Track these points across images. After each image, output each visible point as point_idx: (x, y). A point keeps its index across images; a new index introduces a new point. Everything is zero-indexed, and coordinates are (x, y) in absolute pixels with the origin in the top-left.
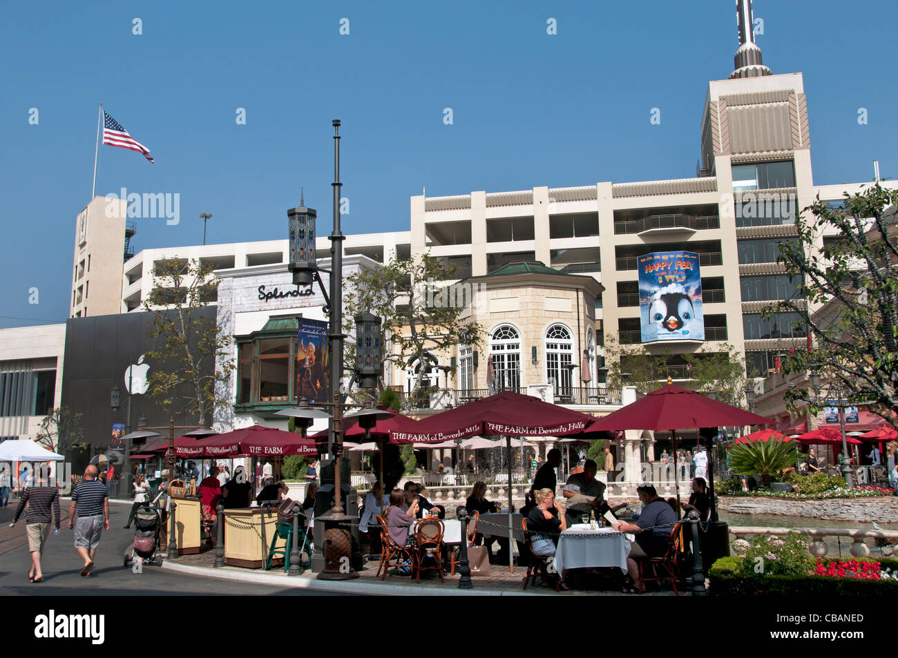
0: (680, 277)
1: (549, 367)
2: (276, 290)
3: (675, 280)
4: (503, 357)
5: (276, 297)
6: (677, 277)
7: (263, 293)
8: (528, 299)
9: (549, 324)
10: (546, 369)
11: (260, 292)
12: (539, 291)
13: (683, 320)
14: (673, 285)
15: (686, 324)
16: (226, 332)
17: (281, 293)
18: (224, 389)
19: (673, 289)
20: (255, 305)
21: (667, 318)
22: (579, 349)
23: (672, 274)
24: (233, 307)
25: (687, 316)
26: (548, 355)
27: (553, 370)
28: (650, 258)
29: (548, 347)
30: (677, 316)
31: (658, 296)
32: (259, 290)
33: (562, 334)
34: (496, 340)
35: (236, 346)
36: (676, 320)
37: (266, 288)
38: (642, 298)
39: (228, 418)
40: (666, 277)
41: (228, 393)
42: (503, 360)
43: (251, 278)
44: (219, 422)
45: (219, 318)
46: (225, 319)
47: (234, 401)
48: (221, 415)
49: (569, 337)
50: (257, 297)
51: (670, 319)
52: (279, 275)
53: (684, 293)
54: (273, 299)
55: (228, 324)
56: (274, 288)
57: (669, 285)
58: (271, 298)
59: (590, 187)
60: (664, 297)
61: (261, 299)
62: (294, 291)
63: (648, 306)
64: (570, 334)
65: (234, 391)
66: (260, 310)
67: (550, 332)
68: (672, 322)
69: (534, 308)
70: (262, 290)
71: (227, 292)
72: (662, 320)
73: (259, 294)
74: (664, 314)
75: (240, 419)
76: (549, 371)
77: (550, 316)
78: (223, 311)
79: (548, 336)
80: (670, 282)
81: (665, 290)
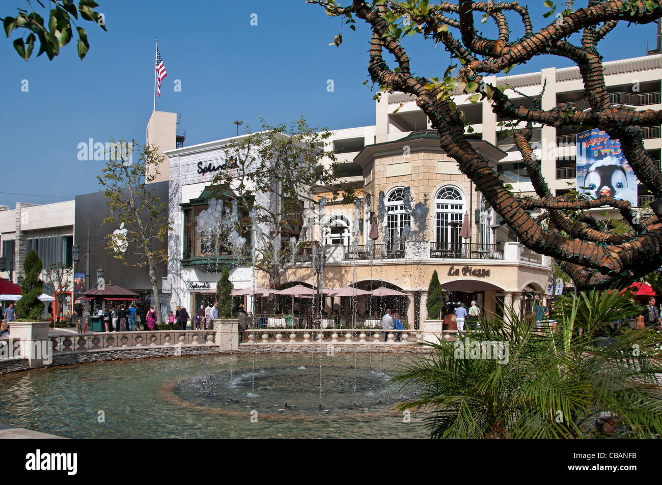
0: (616, 150)
1: (438, 224)
2: (210, 164)
3: (611, 153)
4: (396, 216)
5: (211, 171)
6: (612, 151)
7: (201, 168)
8: (420, 163)
9: (440, 185)
10: (435, 227)
11: (199, 167)
12: (431, 155)
13: (616, 189)
14: (609, 158)
15: (619, 192)
16: (175, 201)
17: (214, 167)
18: (175, 248)
19: (608, 161)
20: (195, 179)
21: (600, 188)
22: (471, 209)
23: (608, 148)
24: (180, 181)
25: (620, 186)
26: (438, 214)
27: (442, 229)
28: (588, 134)
29: (438, 207)
30: (610, 186)
31: (592, 168)
32: (198, 165)
33: (454, 195)
34: (391, 202)
35: (183, 212)
36: (609, 189)
37: (204, 164)
38: (579, 171)
39: (177, 271)
40: (602, 151)
41: (178, 251)
42: (396, 219)
43: (193, 156)
44: (172, 273)
45: (170, 190)
46: (175, 191)
47: (182, 257)
48: (173, 267)
49: (460, 198)
50: (197, 171)
51: (603, 188)
52: (212, 152)
53: (619, 165)
54: (208, 173)
55: (177, 195)
56: (209, 163)
57: (604, 159)
58: (206, 172)
59: (535, 74)
60: (599, 169)
61: (199, 173)
62: (224, 165)
63: (584, 178)
64: (462, 195)
65: (182, 249)
66: (199, 183)
67: (441, 193)
68: (605, 191)
69: (425, 171)
70: (200, 165)
71: (176, 168)
72: (596, 190)
73: (198, 168)
74: (598, 184)
75: (186, 271)
76: (438, 229)
77: (441, 178)
78: (173, 185)
79: (439, 197)
80: (606, 155)
81: (599, 163)
